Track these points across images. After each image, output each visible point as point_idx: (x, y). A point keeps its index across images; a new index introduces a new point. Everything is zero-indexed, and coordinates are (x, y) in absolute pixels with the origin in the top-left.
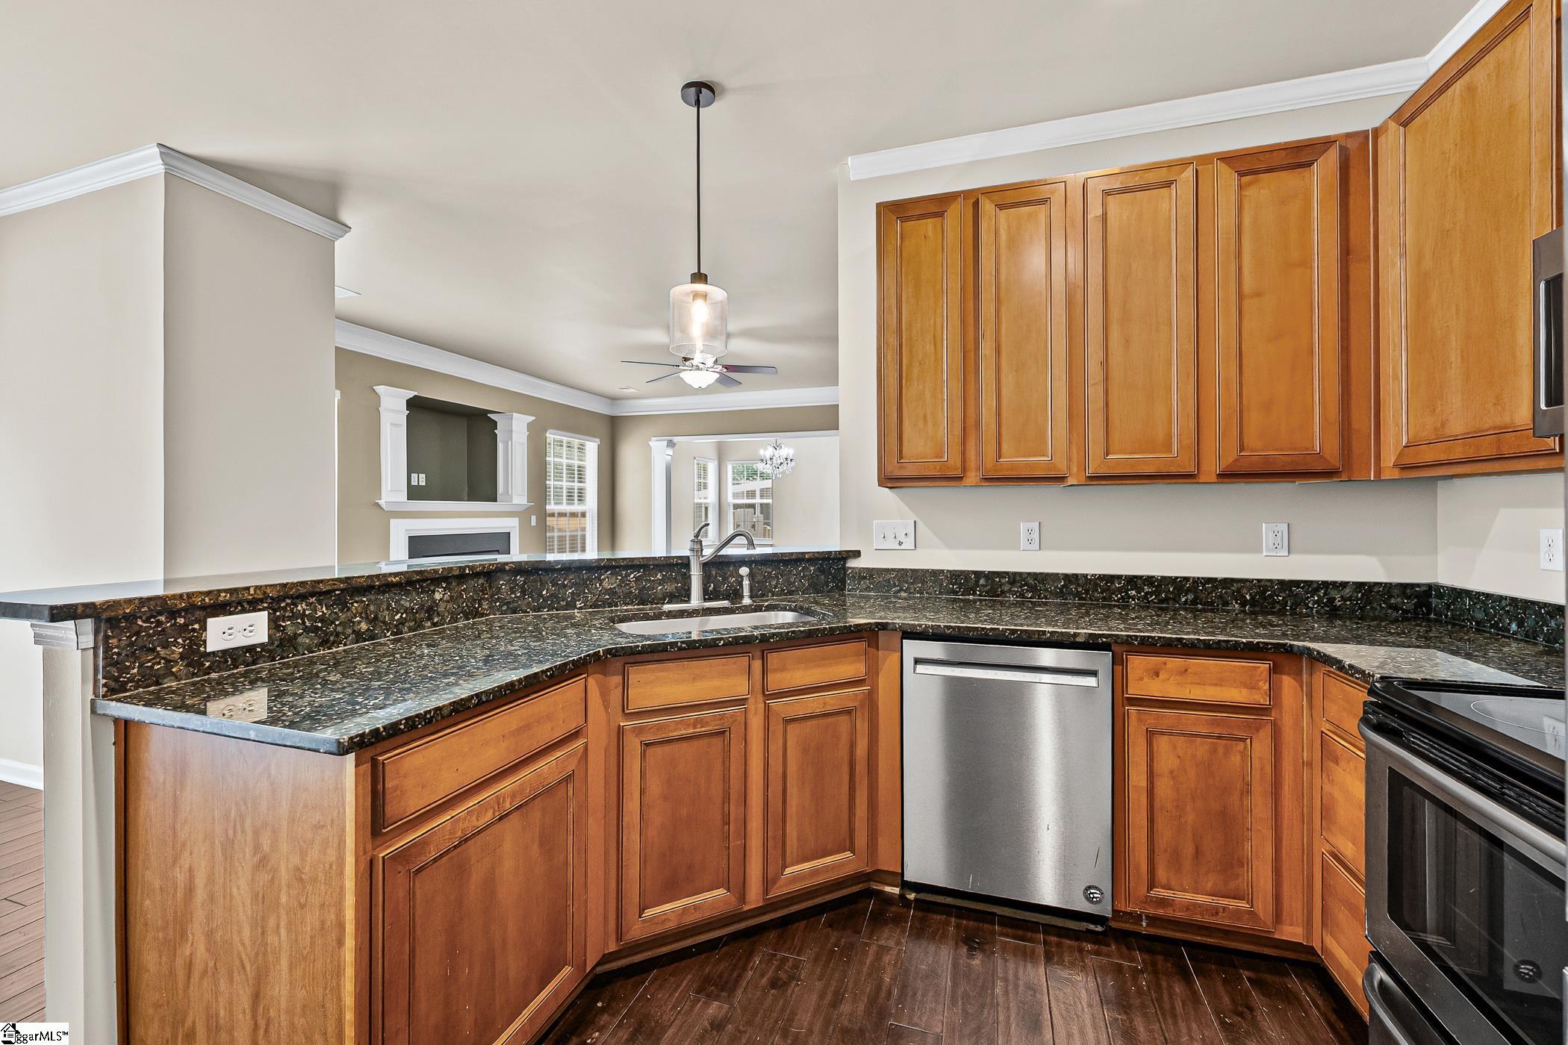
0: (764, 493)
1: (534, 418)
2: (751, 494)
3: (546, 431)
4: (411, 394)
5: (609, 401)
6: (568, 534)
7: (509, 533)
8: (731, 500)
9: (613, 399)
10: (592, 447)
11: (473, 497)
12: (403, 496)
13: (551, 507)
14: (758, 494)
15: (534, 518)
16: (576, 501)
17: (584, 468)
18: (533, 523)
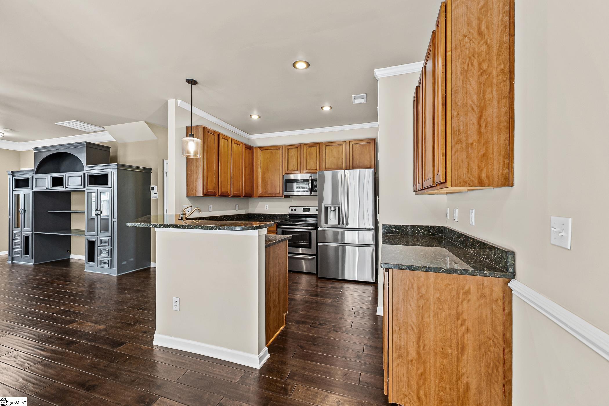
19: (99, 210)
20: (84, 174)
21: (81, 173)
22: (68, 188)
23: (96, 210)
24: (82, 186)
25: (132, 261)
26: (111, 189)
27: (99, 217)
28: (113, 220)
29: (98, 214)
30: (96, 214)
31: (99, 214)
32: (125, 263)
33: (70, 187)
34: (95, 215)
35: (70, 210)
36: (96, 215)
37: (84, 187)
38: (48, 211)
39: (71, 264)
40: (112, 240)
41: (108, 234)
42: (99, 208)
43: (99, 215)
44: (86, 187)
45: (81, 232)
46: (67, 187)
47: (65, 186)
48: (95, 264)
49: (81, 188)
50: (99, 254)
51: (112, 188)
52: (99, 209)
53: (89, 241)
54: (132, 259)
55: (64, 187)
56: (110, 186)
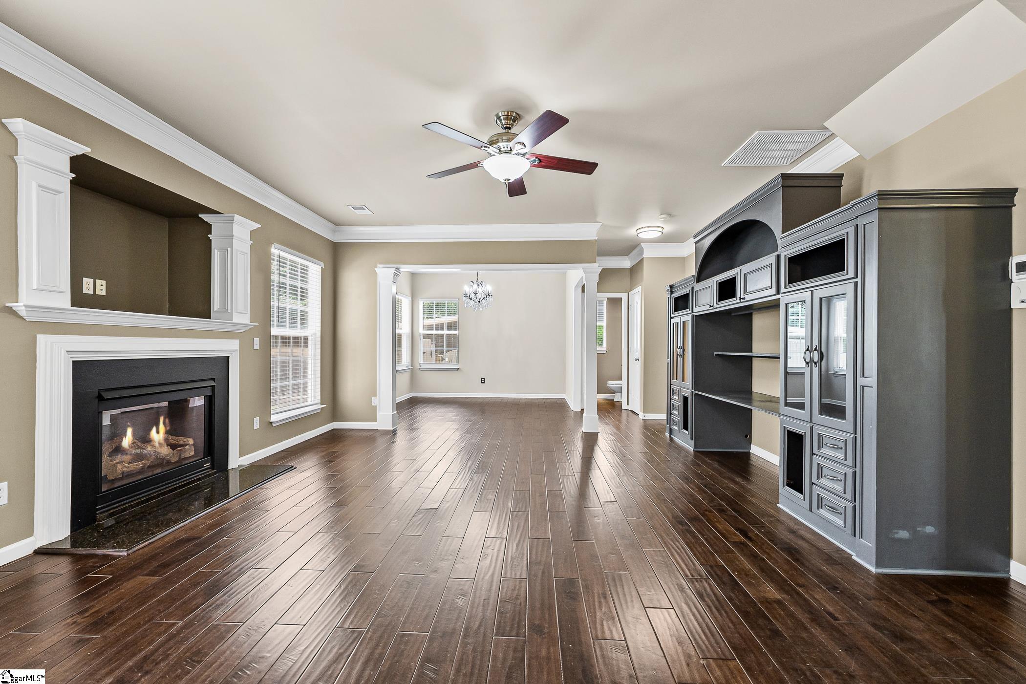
0: (451, 326)
1: (260, 226)
2: (440, 327)
3: (271, 244)
4: (81, 149)
5: (332, 226)
6: (291, 359)
7: (228, 357)
8: (422, 331)
9: (337, 224)
10: (315, 271)
11: (174, 311)
12: (64, 300)
13: (275, 331)
14: (445, 327)
15: (257, 341)
16: (299, 325)
17: (306, 290)
18: (256, 347)
19: (816, 349)
20: (779, 257)
21: (771, 259)
22: (744, 298)
23: (808, 350)
24: (773, 291)
25: (929, 536)
26: (856, 284)
27: (816, 370)
28: (861, 381)
29: (812, 360)
30: (807, 361)
31: (816, 360)
32: (903, 534)
33: (748, 298)
34: (804, 365)
35: (751, 351)
36: (807, 363)
37: (778, 292)
38: (715, 353)
39: (754, 470)
40: (857, 446)
41: (846, 424)
42: (816, 342)
43: (816, 363)
44: (782, 290)
45: (770, 403)
46: (742, 299)
47: (739, 296)
48: (804, 500)
49: (770, 294)
50: (816, 477)
51: (859, 280)
52: (814, 347)
53: (788, 431)
54: (930, 529)
55: (738, 299)
56: (851, 274)
